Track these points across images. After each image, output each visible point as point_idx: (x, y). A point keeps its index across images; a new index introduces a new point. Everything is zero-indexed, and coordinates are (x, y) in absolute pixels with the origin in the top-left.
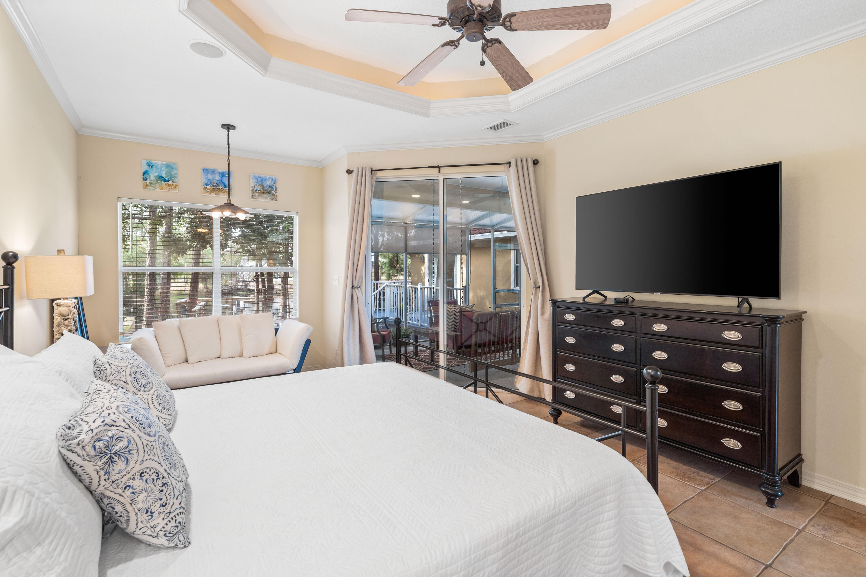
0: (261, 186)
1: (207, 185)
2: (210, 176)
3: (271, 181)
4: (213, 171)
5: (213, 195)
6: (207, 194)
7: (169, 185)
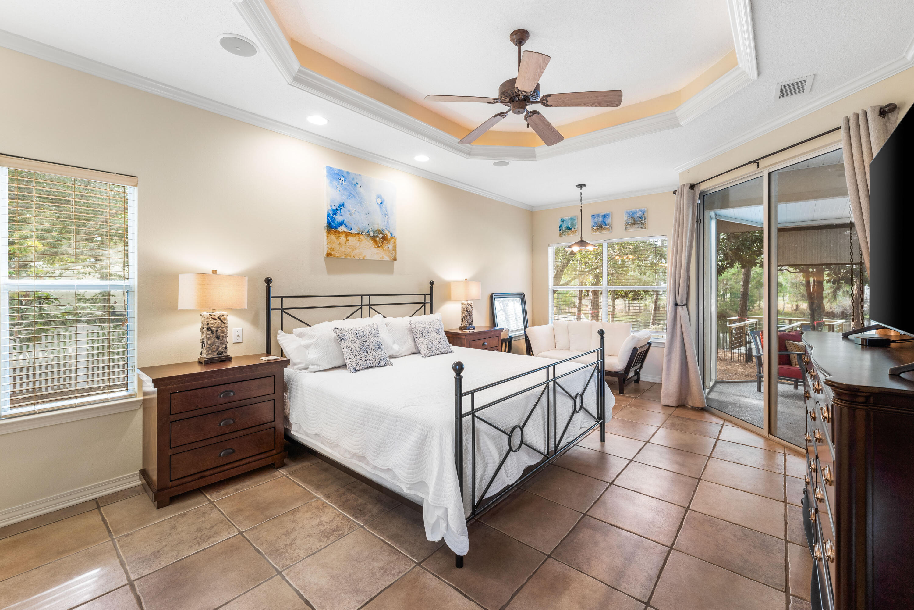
0: (632, 219)
1: (594, 226)
2: (596, 220)
3: (640, 212)
4: (598, 216)
5: (598, 233)
6: (594, 233)
7: (572, 231)
